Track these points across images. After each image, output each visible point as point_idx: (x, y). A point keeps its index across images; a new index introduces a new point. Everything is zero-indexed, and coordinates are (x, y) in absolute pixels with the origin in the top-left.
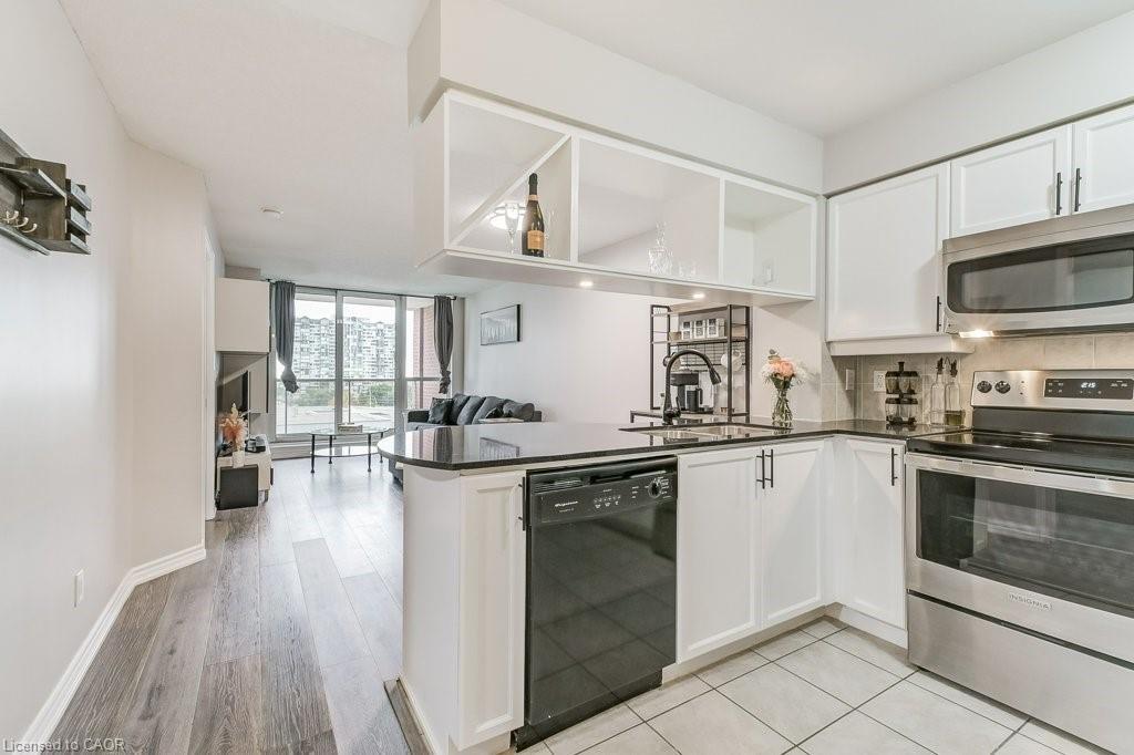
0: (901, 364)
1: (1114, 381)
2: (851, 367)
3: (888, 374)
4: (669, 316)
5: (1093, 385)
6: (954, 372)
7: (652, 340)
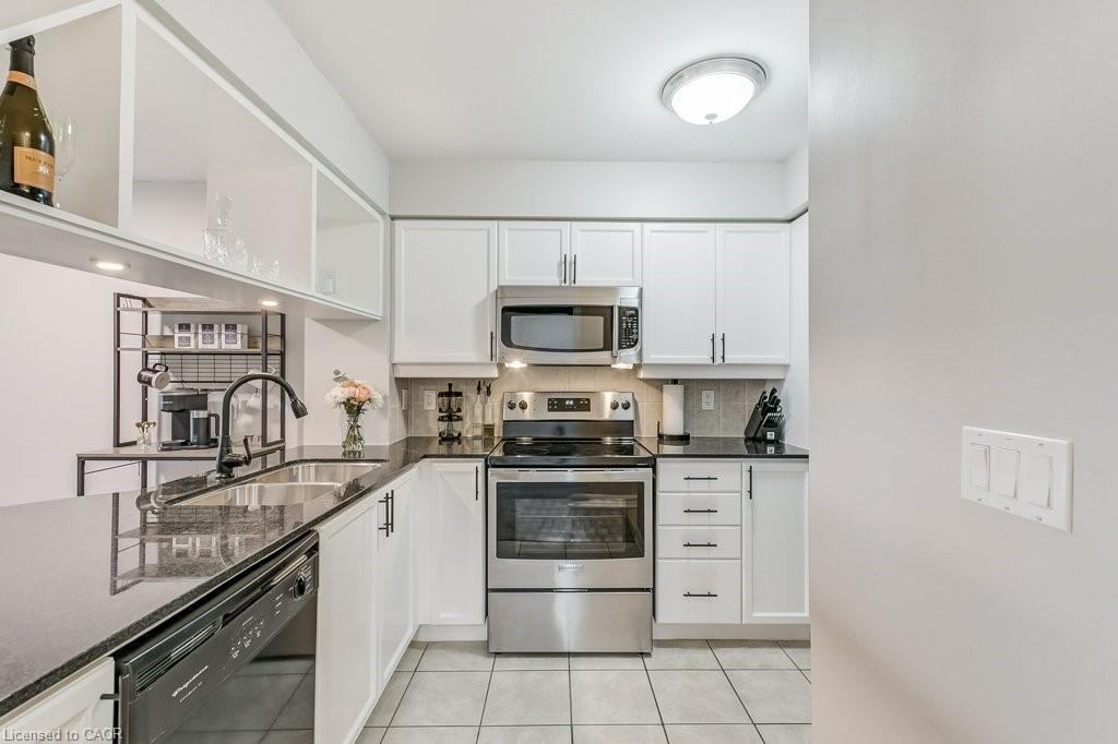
0: (450, 385)
1: (581, 399)
2: (407, 387)
3: (441, 395)
4: (146, 313)
5: (571, 403)
6: (489, 393)
7: (118, 343)
